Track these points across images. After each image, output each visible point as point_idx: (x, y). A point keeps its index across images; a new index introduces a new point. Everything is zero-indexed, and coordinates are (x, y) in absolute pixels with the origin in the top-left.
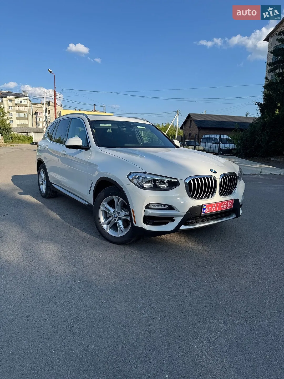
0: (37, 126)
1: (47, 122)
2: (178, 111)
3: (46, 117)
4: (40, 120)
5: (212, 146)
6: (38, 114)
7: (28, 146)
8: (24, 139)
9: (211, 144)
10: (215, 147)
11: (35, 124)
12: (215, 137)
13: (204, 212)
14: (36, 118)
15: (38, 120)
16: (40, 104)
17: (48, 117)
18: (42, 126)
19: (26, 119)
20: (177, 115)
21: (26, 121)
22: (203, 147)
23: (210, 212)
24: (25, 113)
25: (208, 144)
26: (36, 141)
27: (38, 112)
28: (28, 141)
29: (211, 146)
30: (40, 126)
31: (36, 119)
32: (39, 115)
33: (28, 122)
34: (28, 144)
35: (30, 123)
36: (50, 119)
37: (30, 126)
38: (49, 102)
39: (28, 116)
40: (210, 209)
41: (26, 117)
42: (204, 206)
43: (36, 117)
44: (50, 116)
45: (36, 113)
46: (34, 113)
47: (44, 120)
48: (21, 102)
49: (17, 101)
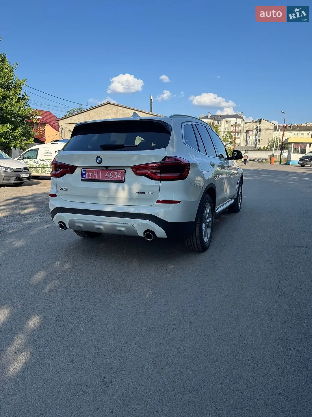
0: (246, 144)
3: (256, 135)
4: (249, 138)
11: (244, 142)
14: (247, 136)
16: (252, 122)
17: (258, 135)
18: (251, 144)
19: (239, 138)
24: (238, 132)
27: (249, 131)
30: (249, 143)
32: (250, 133)
33: (240, 141)
36: (260, 137)
37: (242, 144)
38: (261, 120)
39: (241, 135)
41: (239, 136)
44: (260, 134)
45: (247, 131)
46: (245, 131)
47: (254, 137)
48: (236, 123)
49: (233, 122)
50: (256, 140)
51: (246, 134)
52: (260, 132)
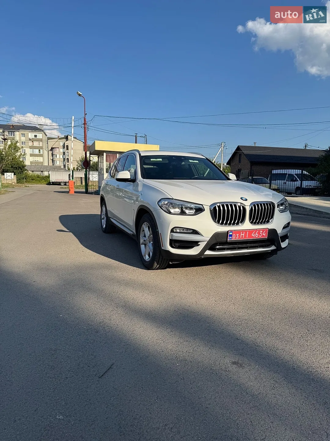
0: (53, 164)
1: (65, 158)
2: (223, 143)
3: (64, 153)
4: (56, 157)
5: (286, 184)
6: (54, 150)
7: (43, 186)
8: (38, 179)
9: (285, 181)
10: (291, 185)
11: (51, 161)
12: (290, 173)
13: (231, 239)
15: (54, 156)
16: (57, 138)
17: (66, 153)
18: (59, 164)
19: (41, 156)
20: (221, 148)
21: (41, 158)
22: (276, 186)
23: (237, 239)
24: (40, 148)
25: (281, 181)
26: (53, 181)
27: (54, 148)
28: (43, 181)
29: (284, 184)
30: (56, 163)
31: (52, 156)
32: (56, 152)
33: (43, 159)
34: (44, 184)
35: (45, 160)
36: (68, 156)
37: (46, 164)
38: (67, 136)
39: (43, 152)
40: (237, 236)
41: (41, 153)
42: (230, 232)
43: (52, 153)
45: (52, 149)
46: (50, 148)
47: (61, 157)
48: (36, 136)
49: (31, 135)
50: (64, 159)
51: (51, 152)
52: (68, 151)
